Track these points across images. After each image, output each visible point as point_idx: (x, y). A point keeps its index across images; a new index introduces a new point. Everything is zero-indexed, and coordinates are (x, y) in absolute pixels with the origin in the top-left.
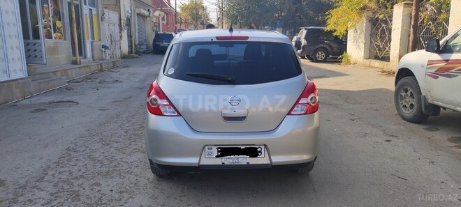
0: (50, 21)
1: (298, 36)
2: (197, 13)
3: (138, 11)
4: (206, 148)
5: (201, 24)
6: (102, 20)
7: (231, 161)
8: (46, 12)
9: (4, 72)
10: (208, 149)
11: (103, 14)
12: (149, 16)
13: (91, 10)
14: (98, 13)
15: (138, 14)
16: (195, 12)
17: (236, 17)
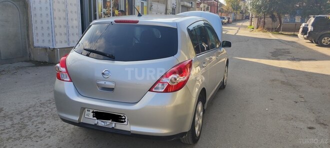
0: (110, 10)
1: (307, 23)
2: (238, 5)
3: (182, 3)
4: (86, 109)
5: (240, 13)
6: (150, 10)
7: (103, 124)
8: (108, 4)
9: (66, 42)
10: (87, 110)
11: (151, 6)
12: (192, 7)
13: (143, 3)
14: (148, 5)
15: (182, 6)
16: (236, 4)
17: (260, 7)
